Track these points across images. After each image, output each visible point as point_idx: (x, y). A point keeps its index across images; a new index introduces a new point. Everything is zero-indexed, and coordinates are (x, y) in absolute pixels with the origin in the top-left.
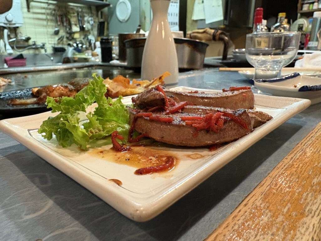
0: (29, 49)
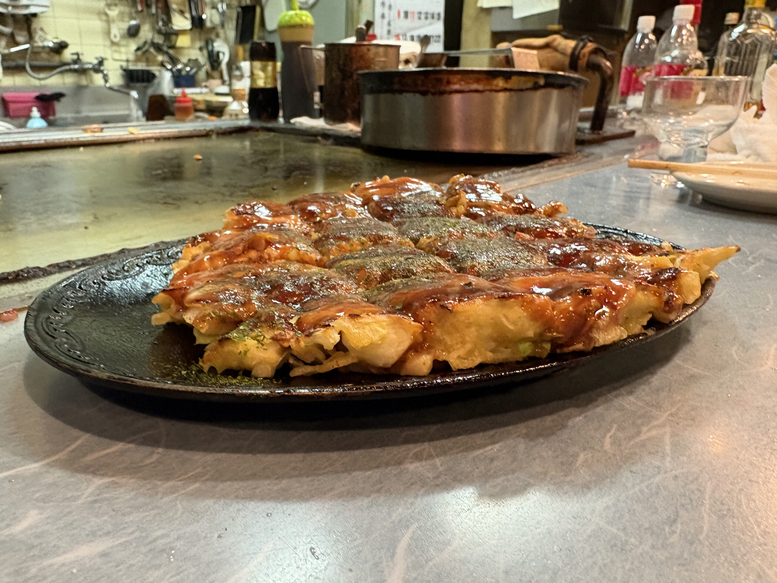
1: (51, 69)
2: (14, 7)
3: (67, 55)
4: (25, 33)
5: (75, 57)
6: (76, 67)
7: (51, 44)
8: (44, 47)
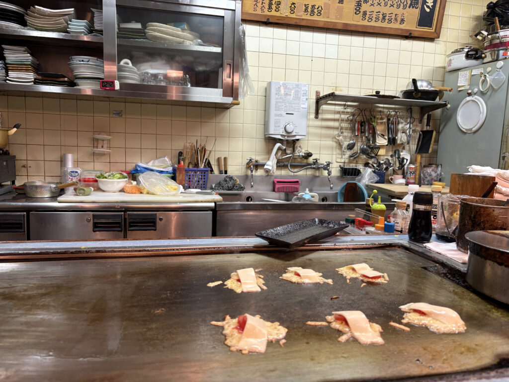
0: (306, 169)
1: (301, 166)
3: (311, 160)
5: (315, 161)
6: (314, 166)
7: (303, 154)
8: (299, 156)
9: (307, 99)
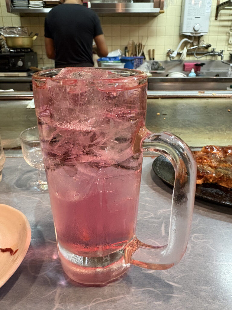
0: (206, 56)
1: (203, 54)
2: (196, 34)
3: (210, 49)
4: (197, 42)
5: (213, 50)
6: (212, 54)
7: (205, 46)
8: (202, 47)
9: (210, 6)
